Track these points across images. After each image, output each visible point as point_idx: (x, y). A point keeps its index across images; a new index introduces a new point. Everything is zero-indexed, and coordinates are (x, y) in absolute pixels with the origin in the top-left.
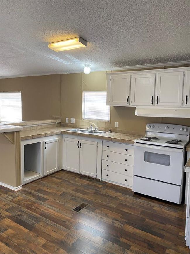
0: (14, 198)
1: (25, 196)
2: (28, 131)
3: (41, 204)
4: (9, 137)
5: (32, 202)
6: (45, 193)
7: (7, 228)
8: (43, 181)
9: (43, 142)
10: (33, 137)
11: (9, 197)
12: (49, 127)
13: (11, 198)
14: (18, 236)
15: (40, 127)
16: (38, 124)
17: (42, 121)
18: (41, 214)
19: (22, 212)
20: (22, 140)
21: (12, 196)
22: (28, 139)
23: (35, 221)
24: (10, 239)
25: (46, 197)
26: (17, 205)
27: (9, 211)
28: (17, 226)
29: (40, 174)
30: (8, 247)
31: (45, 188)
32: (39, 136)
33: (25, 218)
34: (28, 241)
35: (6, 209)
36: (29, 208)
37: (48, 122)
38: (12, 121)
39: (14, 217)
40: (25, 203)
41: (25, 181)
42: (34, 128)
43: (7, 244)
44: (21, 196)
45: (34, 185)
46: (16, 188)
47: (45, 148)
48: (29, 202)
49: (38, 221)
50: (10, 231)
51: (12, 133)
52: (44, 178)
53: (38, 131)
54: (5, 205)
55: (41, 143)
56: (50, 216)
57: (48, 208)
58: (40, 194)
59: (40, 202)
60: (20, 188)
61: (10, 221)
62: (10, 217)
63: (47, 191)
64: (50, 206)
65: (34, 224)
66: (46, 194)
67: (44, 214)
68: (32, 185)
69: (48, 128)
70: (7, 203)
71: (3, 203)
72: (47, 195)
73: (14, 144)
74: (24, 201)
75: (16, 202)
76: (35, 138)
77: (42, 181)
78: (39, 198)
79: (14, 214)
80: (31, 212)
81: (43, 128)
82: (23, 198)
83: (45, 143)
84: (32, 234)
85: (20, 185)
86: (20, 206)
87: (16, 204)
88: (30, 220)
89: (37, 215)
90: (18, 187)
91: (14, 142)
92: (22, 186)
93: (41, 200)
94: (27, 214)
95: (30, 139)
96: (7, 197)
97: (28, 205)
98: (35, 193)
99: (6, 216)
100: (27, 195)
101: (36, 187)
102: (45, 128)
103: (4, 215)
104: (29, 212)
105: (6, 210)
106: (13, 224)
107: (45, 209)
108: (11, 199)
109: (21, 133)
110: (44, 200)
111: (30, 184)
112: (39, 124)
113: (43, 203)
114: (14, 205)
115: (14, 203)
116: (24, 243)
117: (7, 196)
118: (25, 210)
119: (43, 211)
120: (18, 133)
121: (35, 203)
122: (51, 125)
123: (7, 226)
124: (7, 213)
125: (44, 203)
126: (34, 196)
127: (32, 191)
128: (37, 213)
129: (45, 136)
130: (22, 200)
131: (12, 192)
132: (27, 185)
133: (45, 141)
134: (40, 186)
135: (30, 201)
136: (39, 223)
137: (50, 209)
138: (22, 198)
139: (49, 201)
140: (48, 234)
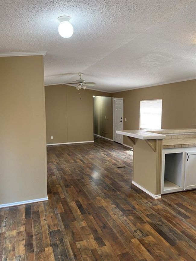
0: (154, 206)
1: (165, 206)
2: (169, 139)
3: (182, 220)
4: (152, 144)
5: (173, 216)
6: (187, 209)
7: (148, 234)
8: (184, 195)
9: (185, 153)
10: (174, 147)
11: (149, 203)
12: (191, 136)
13: (151, 204)
14: (159, 246)
15: (182, 136)
16: (179, 133)
17: (184, 130)
18: (183, 232)
19: (162, 222)
20: (164, 149)
21: (151, 203)
22: (170, 148)
23: (177, 238)
24: (151, 246)
25: (188, 214)
26: (157, 214)
27: (150, 218)
28: (158, 236)
29: (180, 187)
30: (150, 255)
31: (185, 204)
32: (181, 146)
33: (165, 230)
34: (169, 256)
35: (146, 214)
36: (169, 221)
37: (191, 132)
38: (153, 129)
39: (155, 225)
40: (165, 214)
41: (164, 190)
42: (175, 137)
43: (148, 251)
44: (161, 206)
45: (173, 197)
46: (156, 196)
47: (187, 160)
48: (168, 214)
49: (180, 239)
50: (151, 238)
51: (155, 140)
52: (185, 193)
53: (179, 141)
54: (145, 210)
55: (183, 153)
56: (193, 237)
57: (190, 228)
58: (180, 209)
59: (181, 218)
60: (159, 197)
61: (151, 228)
62: (151, 224)
63: (189, 208)
64: (193, 226)
65: (175, 240)
66: (187, 211)
67: (186, 232)
68: (172, 197)
69: (190, 138)
70: (147, 209)
71: (144, 208)
72: (189, 212)
73: (156, 152)
74: (164, 212)
75: (155, 210)
76: (177, 148)
77: (182, 194)
78: (180, 213)
79: (154, 222)
80: (172, 226)
81: (184, 138)
82: (163, 208)
83: (188, 154)
84: (173, 250)
85: (159, 194)
86: (160, 216)
87: (156, 212)
88: (170, 233)
89: (178, 231)
90: (158, 195)
91: (156, 149)
92: (162, 195)
93: (182, 216)
94: (167, 227)
95: (172, 148)
96: (147, 203)
97: (169, 217)
98: (175, 206)
99: (147, 221)
100: (166, 206)
101: (176, 199)
102: (186, 138)
103: (145, 220)
104: (169, 225)
105: (147, 216)
106: (153, 232)
107: (187, 228)
108: (151, 206)
109: (163, 141)
110: (186, 217)
111: (170, 195)
112: (175, 133)
113: (184, 220)
114: (154, 213)
115: (154, 210)
116: (165, 257)
117: (147, 201)
118: (165, 221)
119: (184, 229)
120: (160, 142)
121: (174, 216)
122: (194, 135)
123: (148, 232)
124: (148, 219)
125: (186, 221)
126: (174, 209)
127: (172, 204)
128: (178, 229)
129: (188, 146)
130: (162, 210)
131: (151, 199)
132: (166, 195)
133: (187, 152)
134: (180, 201)
135: (170, 214)
136: (181, 241)
137: (193, 229)
138: (161, 207)
139: (192, 221)
140: (192, 258)
